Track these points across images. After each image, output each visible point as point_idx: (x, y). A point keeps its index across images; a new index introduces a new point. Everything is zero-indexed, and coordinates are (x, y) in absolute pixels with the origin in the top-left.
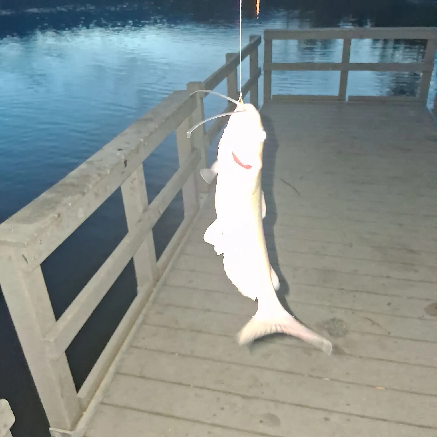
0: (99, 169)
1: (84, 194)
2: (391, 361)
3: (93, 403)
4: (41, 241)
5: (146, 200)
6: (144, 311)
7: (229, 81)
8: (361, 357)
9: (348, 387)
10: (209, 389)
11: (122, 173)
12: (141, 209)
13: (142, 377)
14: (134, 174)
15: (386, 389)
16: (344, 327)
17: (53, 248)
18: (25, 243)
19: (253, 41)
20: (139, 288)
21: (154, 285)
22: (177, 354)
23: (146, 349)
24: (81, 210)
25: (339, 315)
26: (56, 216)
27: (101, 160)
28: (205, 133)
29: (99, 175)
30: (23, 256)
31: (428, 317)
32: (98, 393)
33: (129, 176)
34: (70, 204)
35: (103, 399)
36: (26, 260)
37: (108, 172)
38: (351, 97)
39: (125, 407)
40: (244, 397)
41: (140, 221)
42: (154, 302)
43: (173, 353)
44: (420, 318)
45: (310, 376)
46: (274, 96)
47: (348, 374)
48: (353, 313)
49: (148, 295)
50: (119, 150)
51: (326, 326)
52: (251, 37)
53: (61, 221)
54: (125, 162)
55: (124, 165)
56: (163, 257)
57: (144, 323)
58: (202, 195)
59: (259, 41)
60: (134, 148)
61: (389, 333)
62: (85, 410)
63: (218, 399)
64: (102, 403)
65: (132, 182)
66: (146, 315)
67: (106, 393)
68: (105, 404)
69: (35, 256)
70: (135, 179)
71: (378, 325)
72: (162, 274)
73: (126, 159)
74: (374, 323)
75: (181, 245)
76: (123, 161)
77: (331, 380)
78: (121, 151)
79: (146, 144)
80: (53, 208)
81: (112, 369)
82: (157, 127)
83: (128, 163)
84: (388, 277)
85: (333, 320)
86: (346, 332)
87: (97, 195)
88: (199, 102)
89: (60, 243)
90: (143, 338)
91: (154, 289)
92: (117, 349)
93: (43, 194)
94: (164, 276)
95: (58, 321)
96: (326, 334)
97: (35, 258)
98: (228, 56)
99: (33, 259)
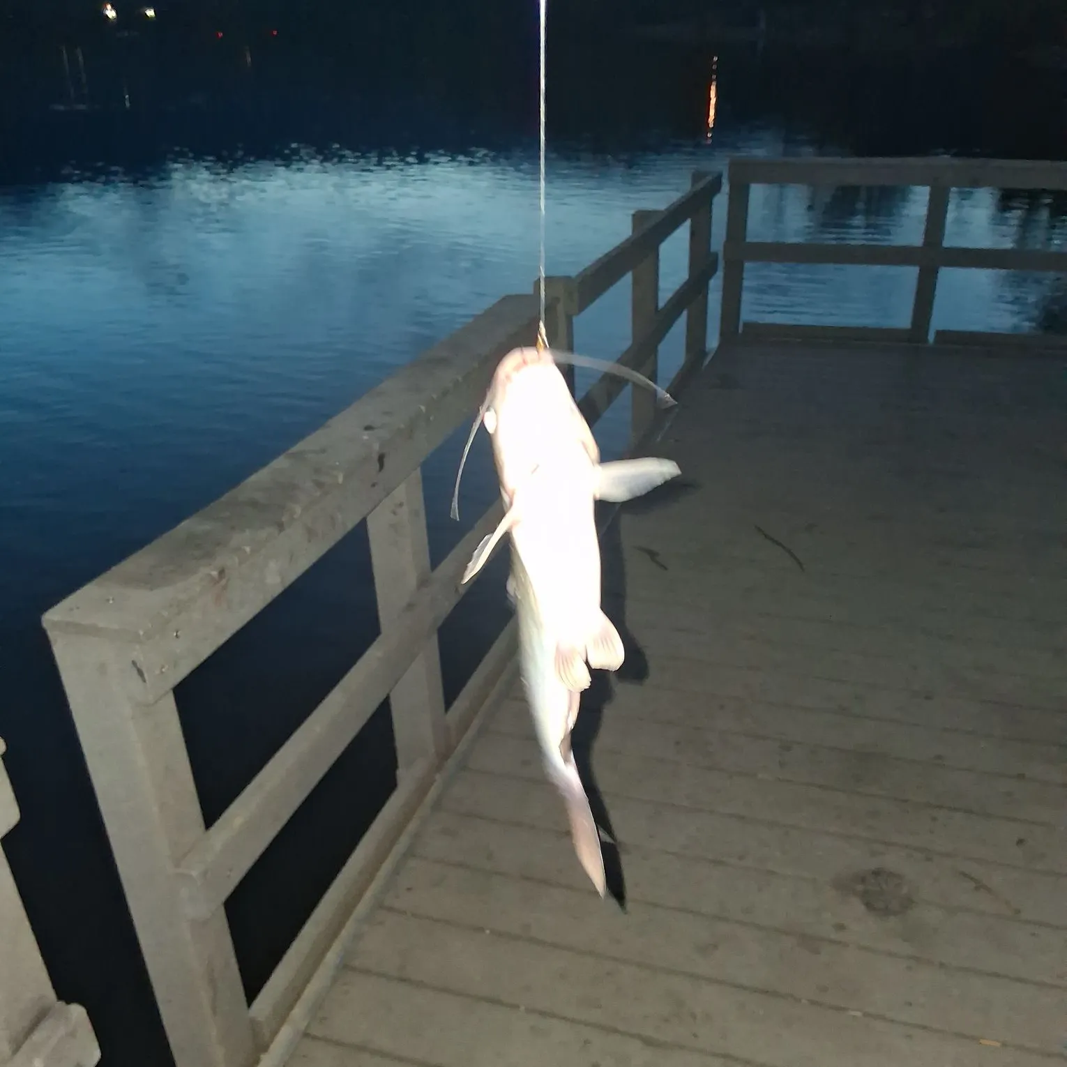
0: (317, 471)
1: (281, 527)
2: (1019, 980)
3: (285, 1033)
4: (177, 632)
5: (426, 560)
6: (412, 827)
7: (636, 282)
8: (943, 966)
9: (909, 1037)
10: (564, 1018)
11: (373, 485)
12: (412, 580)
13: (402, 980)
14: (400, 493)
15: (1004, 1045)
16: (905, 890)
17: (206, 651)
18: (141, 633)
19: (701, 185)
20: (401, 773)
21: (438, 768)
22: (488, 932)
23: (415, 916)
24: (273, 565)
25: (892, 861)
26: (215, 573)
27: (323, 451)
29: (319, 485)
30: (134, 663)
32: (298, 1011)
33: (388, 493)
34: (248, 549)
35: (308, 1026)
36: (140, 673)
37: (340, 480)
38: (939, 334)
39: (361, 1048)
40: (648, 1042)
41: (410, 606)
42: (437, 806)
43: (481, 930)
45: (815, 1003)
46: (746, 325)
47: (909, 1004)
48: (929, 859)
49: (422, 790)
50: (368, 428)
51: (860, 887)
52: (696, 177)
53: (225, 588)
54: (381, 459)
55: (377, 465)
56: (461, 704)
57: (410, 853)
59: (715, 187)
60: (402, 426)
61: (1018, 912)
62: (265, 1048)
63: (586, 1042)
64: (306, 1035)
65: (394, 513)
66: (417, 836)
67: (318, 1011)
68: (315, 1038)
69: (163, 667)
70: (401, 505)
71: (989, 890)
72: (458, 742)
73: (384, 452)
74: (979, 886)
76: (375, 457)
77: (866, 1015)
78: (370, 432)
79: (432, 418)
80: (209, 555)
81: (332, 957)
82: (460, 379)
83: (387, 461)
84: (1021, 777)
85: (877, 873)
86: (908, 903)
87: (311, 533)
88: (562, 326)
89: (221, 640)
90: (409, 889)
91: (438, 777)
92: (346, 910)
93: (185, 524)
94: (461, 748)
95: (213, 829)
96: (858, 906)
97: (163, 670)
98: (640, 218)
99: (157, 672)
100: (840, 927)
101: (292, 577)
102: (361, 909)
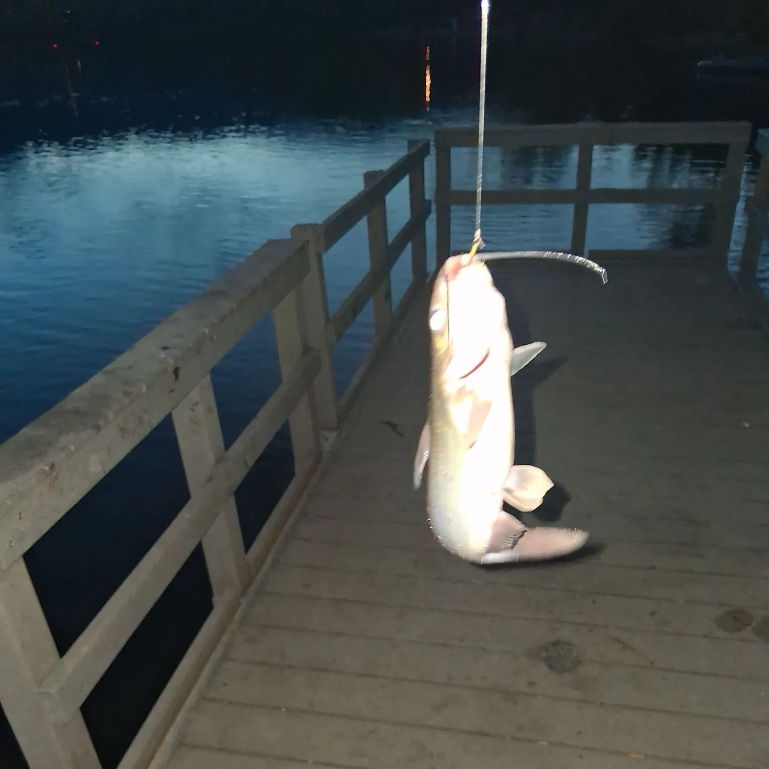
0: (126, 383)
1: (98, 428)
2: (656, 710)
4: (20, 515)
5: (221, 443)
6: (225, 638)
7: (370, 224)
8: (602, 705)
9: (581, 756)
10: (339, 766)
11: (172, 391)
12: (211, 458)
13: (222, 750)
14: (195, 394)
15: (646, 756)
16: (575, 654)
17: (46, 527)
19: (414, 150)
20: (216, 599)
21: (244, 593)
22: (284, 709)
23: (230, 703)
24: (94, 458)
25: (566, 634)
26: (47, 468)
27: (130, 368)
28: (327, 320)
29: (127, 394)
31: (720, 633)
33: (184, 396)
34: (73, 448)
37: (144, 389)
41: (210, 479)
42: (243, 622)
43: (279, 708)
44: (705, 636)
45: (515, 739)
47: (580, 733)
48: (591, 631)
49: (232, 610)
50: (165, 348)
51: (544, 654)
52: (411, 144)
53: (56, 478)
54: (176, 371)
55: (173, 377)
56: (258, 546)
57: (225, 658)
58: (327, 434)
59: (424, 151)
60: (191, 346)
61: (652, 663)
65: (192, 410)
66: (229, 645)
69: (11, 542)
70: (197, 404)
71: (633, 649)
72: (257, 573)
73: (177, 366)
74: (626, 647)
75: (290, 522)
76: (171, 370)
77: (551, 743)
78: (167, 351)
79: (215, 338)
80: (41, 455)
81: (170, 738)
82: (235, 307)
83: (181, 373)
84: (653, 568)
85: (556, 643)
86: (577, 663)
87: (123, 431)
88: (313, 261)
89: (58, 517)
90: (225, 685)
91: (242, 600)
92: (179, 703)
93: (24, 431)
94: (260, 577)
95: (65, 657)
96: (543, 668)
97: (12, 544)
98: (369, 177)
99: (7, 546)
100: (531, 684)
101: (111, 465)
102: (191, 700)
